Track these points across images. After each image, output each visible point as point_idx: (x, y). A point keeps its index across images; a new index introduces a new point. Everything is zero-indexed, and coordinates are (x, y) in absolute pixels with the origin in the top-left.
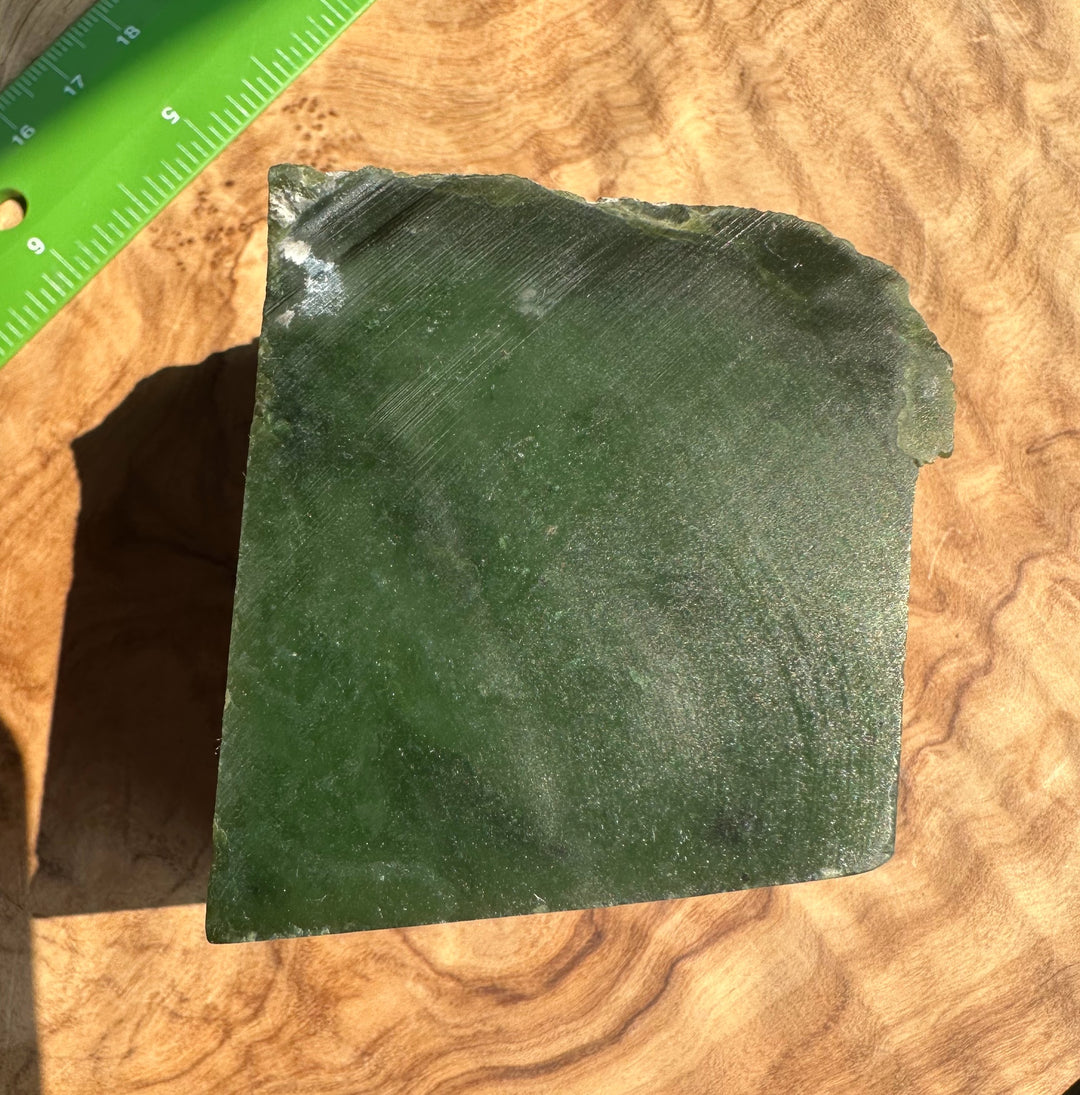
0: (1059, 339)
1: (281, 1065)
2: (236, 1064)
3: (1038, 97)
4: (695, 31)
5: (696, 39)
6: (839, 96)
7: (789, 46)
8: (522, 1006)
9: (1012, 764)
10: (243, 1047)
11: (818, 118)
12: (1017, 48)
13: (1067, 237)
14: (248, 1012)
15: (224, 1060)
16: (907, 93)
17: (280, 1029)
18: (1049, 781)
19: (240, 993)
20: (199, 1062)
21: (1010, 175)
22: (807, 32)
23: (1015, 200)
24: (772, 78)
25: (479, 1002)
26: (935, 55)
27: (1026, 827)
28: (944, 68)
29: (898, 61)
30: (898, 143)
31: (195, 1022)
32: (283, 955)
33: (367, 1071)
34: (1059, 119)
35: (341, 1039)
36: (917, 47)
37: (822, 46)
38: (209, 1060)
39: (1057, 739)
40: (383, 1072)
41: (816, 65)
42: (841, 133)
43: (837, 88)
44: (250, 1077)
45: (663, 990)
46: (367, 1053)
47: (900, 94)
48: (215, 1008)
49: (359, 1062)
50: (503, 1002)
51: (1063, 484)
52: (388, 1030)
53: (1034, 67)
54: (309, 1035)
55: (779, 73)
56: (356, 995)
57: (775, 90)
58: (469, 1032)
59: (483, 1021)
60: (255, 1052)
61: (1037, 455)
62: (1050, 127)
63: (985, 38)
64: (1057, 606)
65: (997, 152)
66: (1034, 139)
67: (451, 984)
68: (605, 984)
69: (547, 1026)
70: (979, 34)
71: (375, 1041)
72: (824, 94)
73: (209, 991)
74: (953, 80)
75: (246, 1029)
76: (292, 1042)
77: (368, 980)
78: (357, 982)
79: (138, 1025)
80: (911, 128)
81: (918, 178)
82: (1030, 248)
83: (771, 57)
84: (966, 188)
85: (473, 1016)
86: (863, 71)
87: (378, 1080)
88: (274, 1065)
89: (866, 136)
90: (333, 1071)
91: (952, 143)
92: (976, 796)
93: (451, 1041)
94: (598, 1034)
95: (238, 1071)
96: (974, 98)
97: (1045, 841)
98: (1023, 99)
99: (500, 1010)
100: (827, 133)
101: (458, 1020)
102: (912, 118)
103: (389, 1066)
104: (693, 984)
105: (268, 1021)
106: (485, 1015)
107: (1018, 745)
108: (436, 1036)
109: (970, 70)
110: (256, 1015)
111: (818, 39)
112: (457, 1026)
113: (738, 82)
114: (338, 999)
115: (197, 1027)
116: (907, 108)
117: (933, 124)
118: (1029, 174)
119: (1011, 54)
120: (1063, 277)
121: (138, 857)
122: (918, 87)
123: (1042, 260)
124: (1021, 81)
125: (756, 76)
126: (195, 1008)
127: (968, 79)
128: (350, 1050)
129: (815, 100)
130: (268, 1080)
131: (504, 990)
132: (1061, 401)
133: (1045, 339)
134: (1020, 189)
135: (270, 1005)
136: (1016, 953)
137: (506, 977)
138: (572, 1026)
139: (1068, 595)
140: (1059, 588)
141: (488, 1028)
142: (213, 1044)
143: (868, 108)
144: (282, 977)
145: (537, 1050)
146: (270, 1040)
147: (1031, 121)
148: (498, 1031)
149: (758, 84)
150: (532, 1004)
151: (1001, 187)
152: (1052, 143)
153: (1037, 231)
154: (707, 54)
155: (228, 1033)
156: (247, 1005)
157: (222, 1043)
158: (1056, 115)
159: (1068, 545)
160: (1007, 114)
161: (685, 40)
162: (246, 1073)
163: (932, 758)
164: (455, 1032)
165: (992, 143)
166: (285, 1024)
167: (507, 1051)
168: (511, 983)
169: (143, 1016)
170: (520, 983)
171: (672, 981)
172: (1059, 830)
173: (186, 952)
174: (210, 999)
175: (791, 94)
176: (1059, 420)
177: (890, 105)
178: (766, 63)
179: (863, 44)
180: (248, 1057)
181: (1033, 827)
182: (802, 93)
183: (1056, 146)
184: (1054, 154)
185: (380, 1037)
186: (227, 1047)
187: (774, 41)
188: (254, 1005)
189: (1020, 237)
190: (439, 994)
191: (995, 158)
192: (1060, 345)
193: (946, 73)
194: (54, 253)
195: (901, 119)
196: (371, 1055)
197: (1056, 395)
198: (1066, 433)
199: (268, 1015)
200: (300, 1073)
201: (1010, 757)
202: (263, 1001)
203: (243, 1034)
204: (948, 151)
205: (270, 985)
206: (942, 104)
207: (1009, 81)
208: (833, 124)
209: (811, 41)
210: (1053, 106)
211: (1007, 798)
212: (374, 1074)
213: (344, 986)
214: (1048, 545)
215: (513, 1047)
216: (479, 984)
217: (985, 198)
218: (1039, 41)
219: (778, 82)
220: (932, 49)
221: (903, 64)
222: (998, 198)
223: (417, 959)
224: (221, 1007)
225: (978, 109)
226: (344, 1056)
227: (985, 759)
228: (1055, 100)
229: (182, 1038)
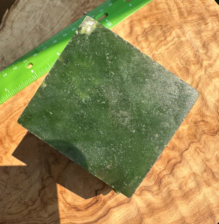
0: (203, 104)
1: (35, 215)
2: (27, 213)
3: (205, 63)
4: (146, 48)
5: (146, 49)
6: (169, 60)
7: (162, 52)
8: (80, 212)
9: (182, 181)
10: (29, 210)
11: (165, 63)
12: (203, 55)
13: (208, 87)
14: (32, 204)
15: (26, 212)
16: (182, 60)
17: (36, 208)
18: (190, 185)
19: (31, 200)
20: (21, 212)
21: (198, 75)
22: (165, 50)
23: (199, 80)
24: (158, 56)
25: (73, 210)
26: (187, 55)
27: (183, 194)
28: (189, 57)
29: (181, 55)
30: (178, 68)
31: (22, 204)
32: (40, 194)
33: (49, 219)
34: (209, 67)
35: (46, 212)
36: (184, 53)
37: (168, 52)
38: (23, 212)
39: (192, 178)
40: (52, 220)
41: (166, 55)
42: (169, 66)
43: (169, 59)
44: (29, 216)
45: (107, 214)
46: (50, 216)
47: (180, 61)
48: (26, 202)
49: (48, 217)
50: (77, 211)
51: (200, 130)
52: (55, 212)
53: (205, 58)
54: (41, 210)
55: (160, 56)
56: (51, 204)
57: (158, 58)
58: (69, 215)
59: (72, 214)
60: (31, 212)
61: (196, 124)
62: (207, 68)
63: (197, 53)
64: (196, 152)
65: (196, 71)
66: (204, 70)
67: (68, 205)
68: (96, 211)
69: (84, 217)
70: (196, 52)
71: (52, 213)
72: (167, 60)
73: (26, 199)
74: (190, 59)
75: (30, 207)
76: (38, 211)
77: (54, 202)
78: (52, 202)
79: (13, 203)
80: (181, 66)
81: (181, 74)
82: (200, 88)
83: (158, 53)
84: (190, 77)
85: (70, 212)
86: (174, 57)
87: (51, 221)
88: (34, 215)
89: (173, 67)
90: (44, 218)
91: (188, 69)
92: (174, 186)
93: (66, 216)
94: (93, 220)
95: (27, 215)
96: (193, 62)
97: (187, 197)
98: (203, 63)
99: (76, 212)
100: (166, 66)
101: (68, 212)
102: (182, 65)
103: (54, 219)
104: (113, 214)
105: (35, 206)
106: (73, 212)
107: (184, 177)
108: (63, 215)
109: (194, 58)
110: (33, 205)
111: (167, 51)
112: (67, 214)
113: (152, 56)
114: (48, 204)
115: (22, 205)
116: (181, 63)
117: (185, 66)
118: (202, 76)
119: (202, 56)
120: (206, 94)
121: (21, 172)
122: (184, 59)
123: (202, 90)
124: (203, 60)
125: (155, 56)
126: (23, 202)
127: (193, 59)
128: (48, 214)
129: (165, 60)
130: (32, 217)
131: (77, 208)
132: (202, 115)
133: (201, 104)
134: (200, 78)
135: (36, 203)
136: (178, 219)
137: (78, 206)
138: (88, 218)
139: (198, 150)
140: (197, 149)
141: (73, 215)
142: (24, 209)
143: (174, 62)
144: (39, 198)
145: (81, 221)
146: (34, 210)
147: (203, 67)
148: (75, 216)
149: (155, 57)
150: (82, 212)
151: (196, 77)
152: (207, 71)
153: (202, 85)
154: (147, 52)
155: (27, 207)
156: (32, 203)
157: (26, 209)
158: (209, 66)
159: (200, 141)
160: (199, 66)
161: (144, 49)
162: (28, 215)
163: (167, 177)
164: (67, 215)
165: (196, 70)
166: (38, 207)
167: (75, 220)
168: (79, 207)
169: (14, 201)
170: (81, 207)
171: (109, 212)
172: (190, 196)
173: (24, 191)
174: (26, 200)
175: (161, 59)
176: (201, 118)
177: (178, 62)
178: (158, 54)
179: (175, 52)
180: (30, 212)
181: (185, 194)
182: (163, 59)
183: (208, 71)
184: (207, 73)
185: (53, 213)
186: (26, 210)
187: (160, 51)
188: (33, 203)
189: (198, 86)
190: (66, 207)
191: (196, 72)
192: (204, 105)
193: (189, 58)
194: (35, 73)
195: (180, 65)
196: (51, 216)
197: (201, 114)
198: (202, 121)
199: (35, 205)
200: (38, 217)
201: (182, 180)
202: (35, 202)
203: (30, 208)
204: (187, 71)
205: (37, 199)
206: (187, 63)
207: (200, 60)
208: (167, 64)
209: (166, 51)
210: (208, 65)
211: (180, 188)
212: (50, 220)
213: (49, 202)
214: (196, 141)
215: (77, 220)
216: (73, 206)
217: (193, 79)
218: (207, 54)
219: (159, 57)
220: (187, 54)
221: (182, 56)
222: (196, 79)
223: (63, 199)
224: (27, 202)
225: (194, 64)
226: (46, 216)
227: (177, 179)
228: (208, 64)
229: (19, 207)
